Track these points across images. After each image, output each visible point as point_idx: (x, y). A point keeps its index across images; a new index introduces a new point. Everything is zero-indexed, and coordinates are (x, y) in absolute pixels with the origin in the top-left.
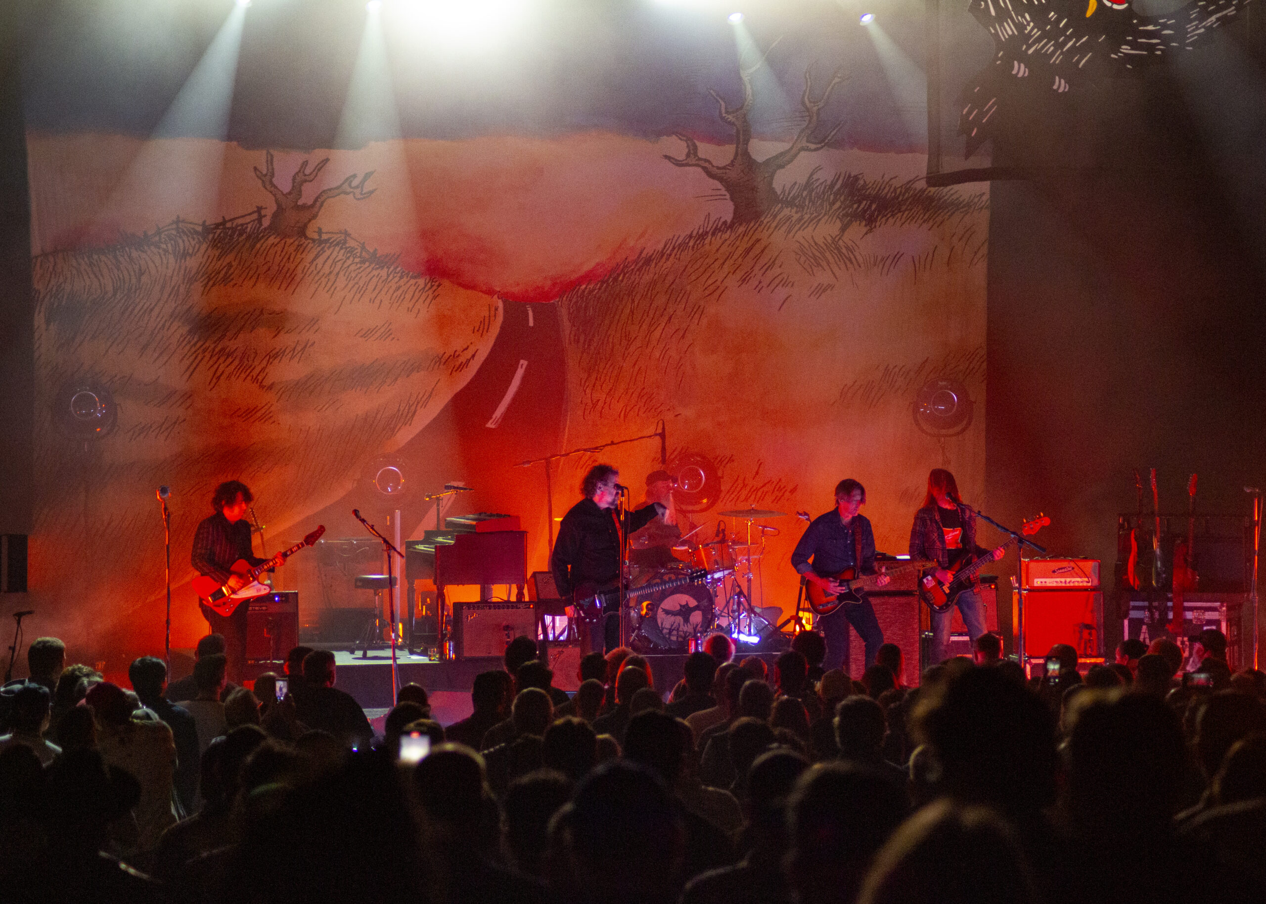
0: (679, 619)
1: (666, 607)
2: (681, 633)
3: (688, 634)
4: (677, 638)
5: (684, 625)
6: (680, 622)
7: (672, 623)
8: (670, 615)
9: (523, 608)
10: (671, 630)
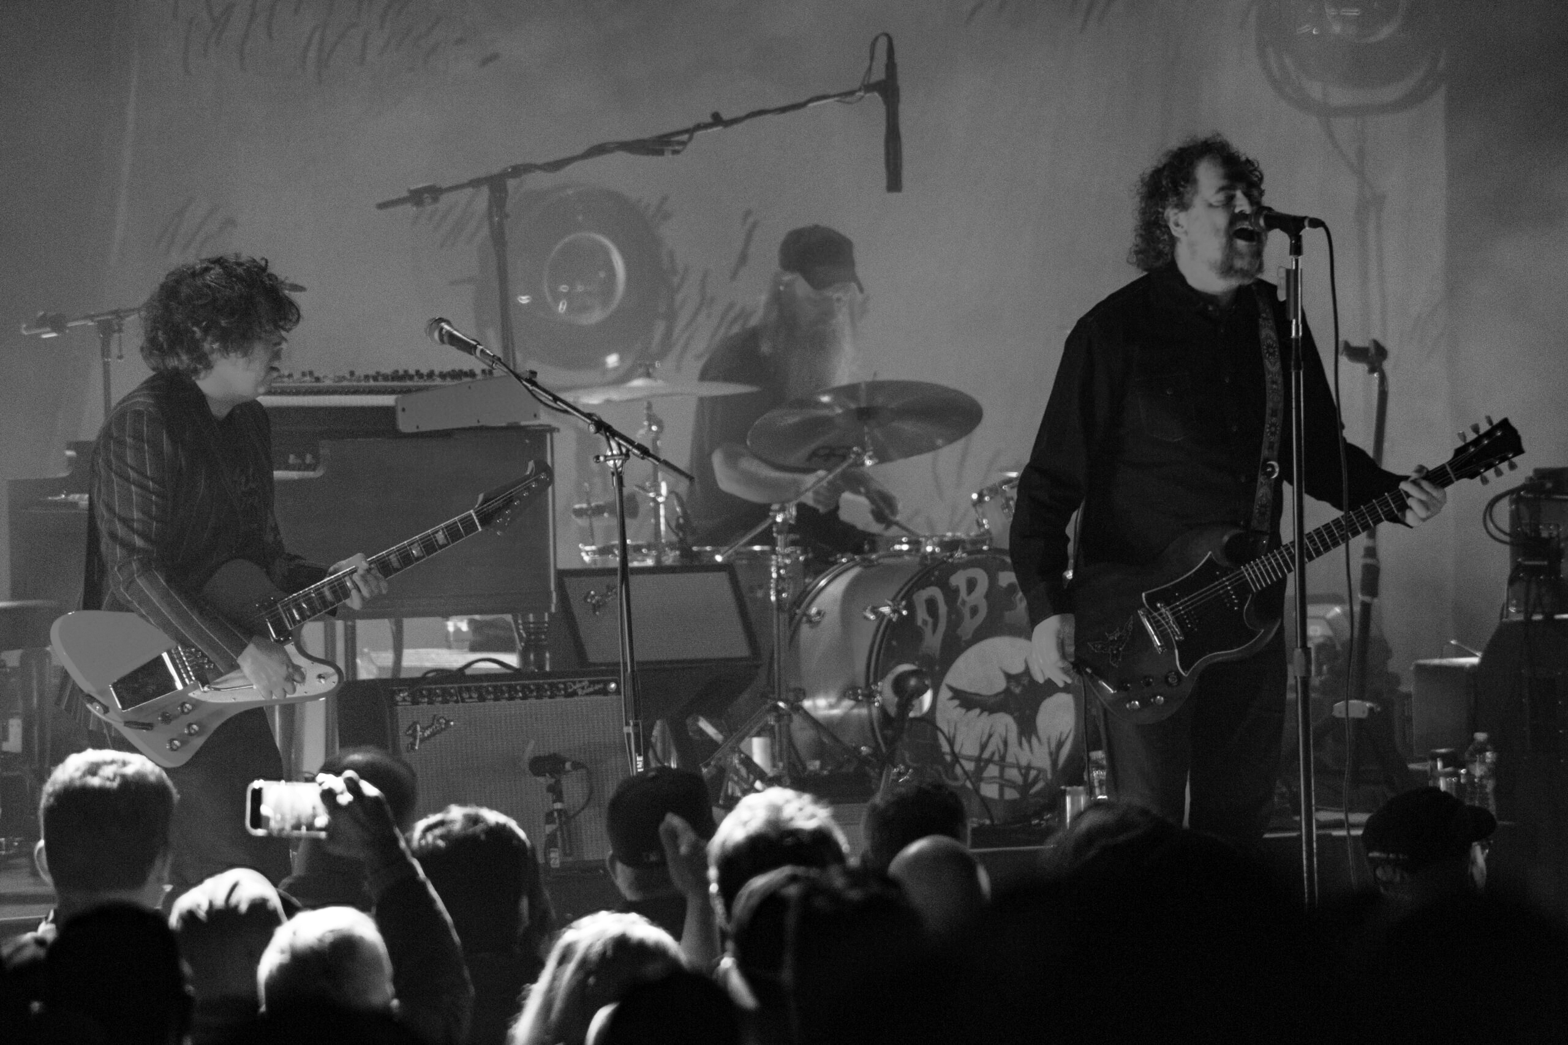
0: (1005, 723)
1: (962, 685)
2: (1013, 774)
3: (1033, 773)
4: (1001, 793)
5: (1020, 744)
6: (1009, 734)
7: (984, 739)
8: (977, 711)
9: (587, 694)
10: (981, 763)
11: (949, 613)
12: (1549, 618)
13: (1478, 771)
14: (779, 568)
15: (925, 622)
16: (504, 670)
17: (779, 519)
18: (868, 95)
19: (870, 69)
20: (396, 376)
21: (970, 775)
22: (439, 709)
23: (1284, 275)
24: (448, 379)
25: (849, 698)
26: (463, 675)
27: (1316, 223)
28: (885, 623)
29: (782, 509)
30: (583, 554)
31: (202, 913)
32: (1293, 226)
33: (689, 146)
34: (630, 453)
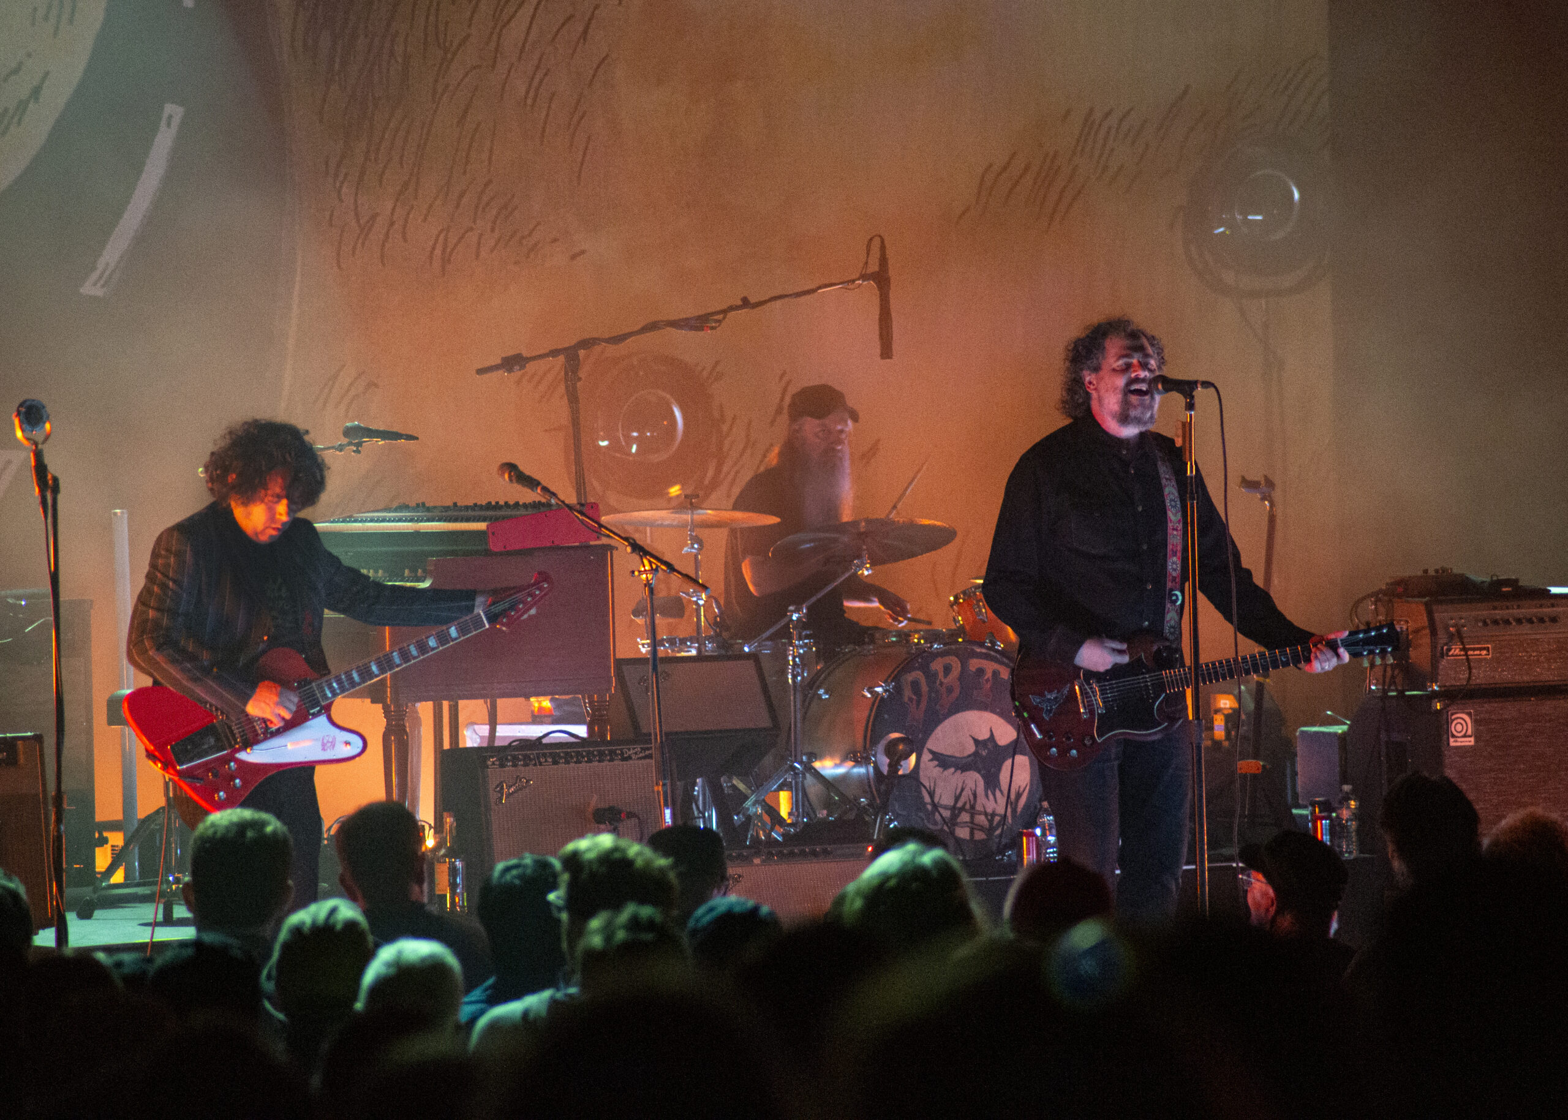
0: (974, 780)
1: (940, 748)
5: (987, 796)
6: (978, 788)
7: (958, 793)
8: (952, 770)
9: (638, 758)
10: (955, 811)
11: (930, 692)
12: (1401, 693)
13: (1345, 814)
14: (794, 658)
15: (911, 699)
16: (573, 740)
17: (795, 617)
18: (865, 283)
19: (866, 263)
20: (489, 506)
21: (947, 821)
22: (522, 770)
23: (1180, 426)
24: (530, 509)
25: (851, 760)
26: (541, 743)
27: (1207, 384)
28: (879, 699)
29: (797, 611)
30: (640, 646)
31: (306, 930)
32: (1186, 388)
33: (723, 324)
34: (659, 569)
